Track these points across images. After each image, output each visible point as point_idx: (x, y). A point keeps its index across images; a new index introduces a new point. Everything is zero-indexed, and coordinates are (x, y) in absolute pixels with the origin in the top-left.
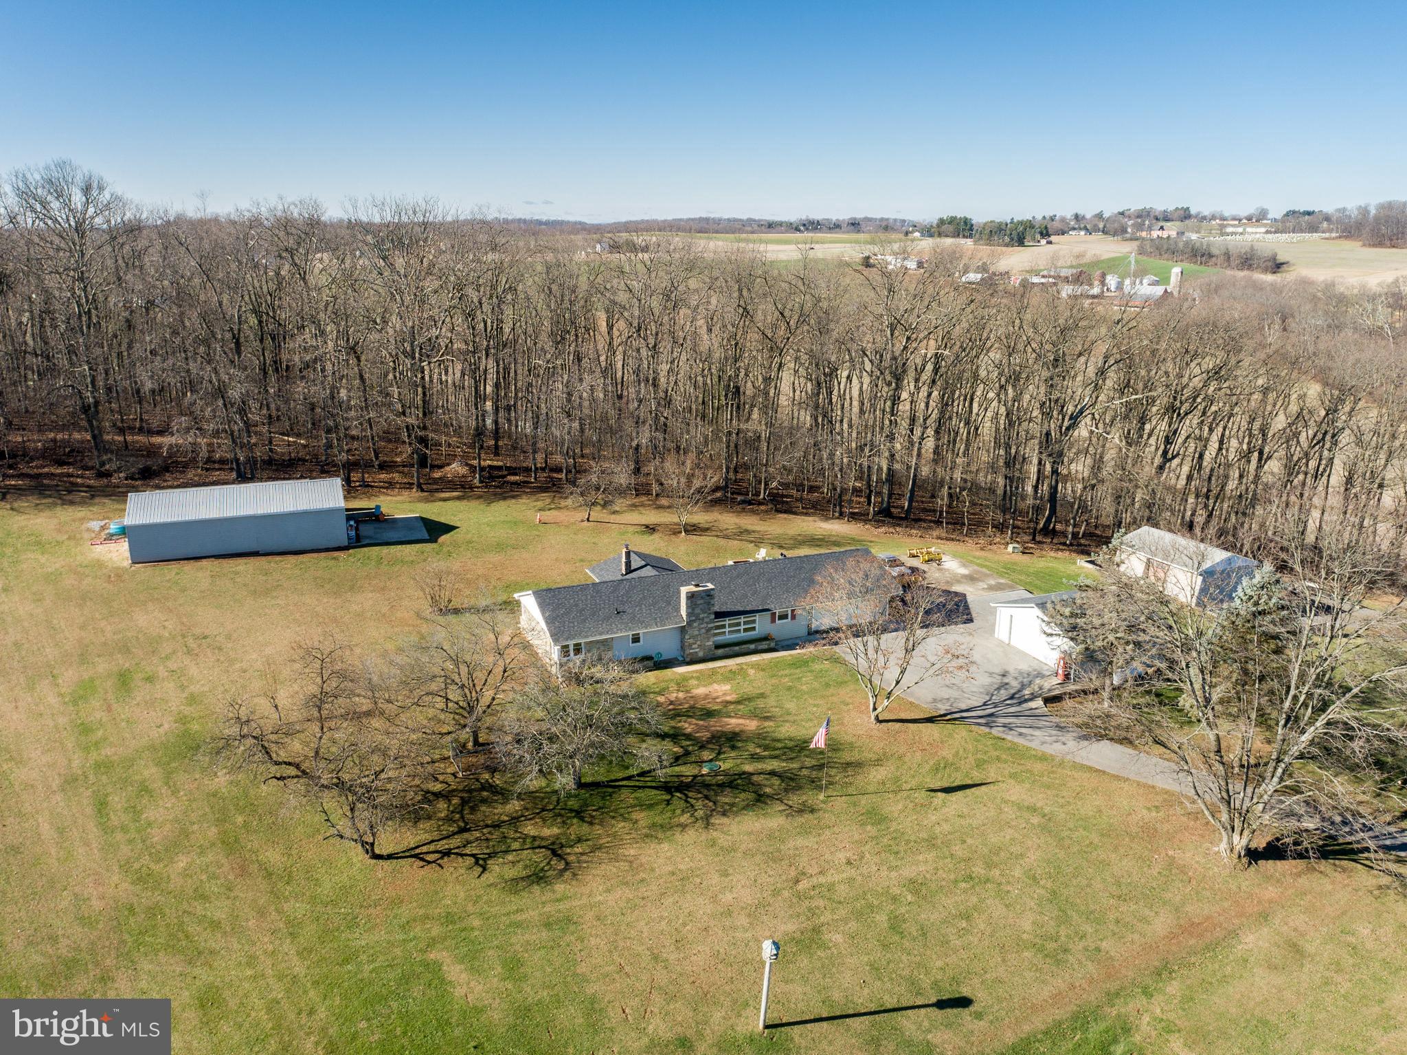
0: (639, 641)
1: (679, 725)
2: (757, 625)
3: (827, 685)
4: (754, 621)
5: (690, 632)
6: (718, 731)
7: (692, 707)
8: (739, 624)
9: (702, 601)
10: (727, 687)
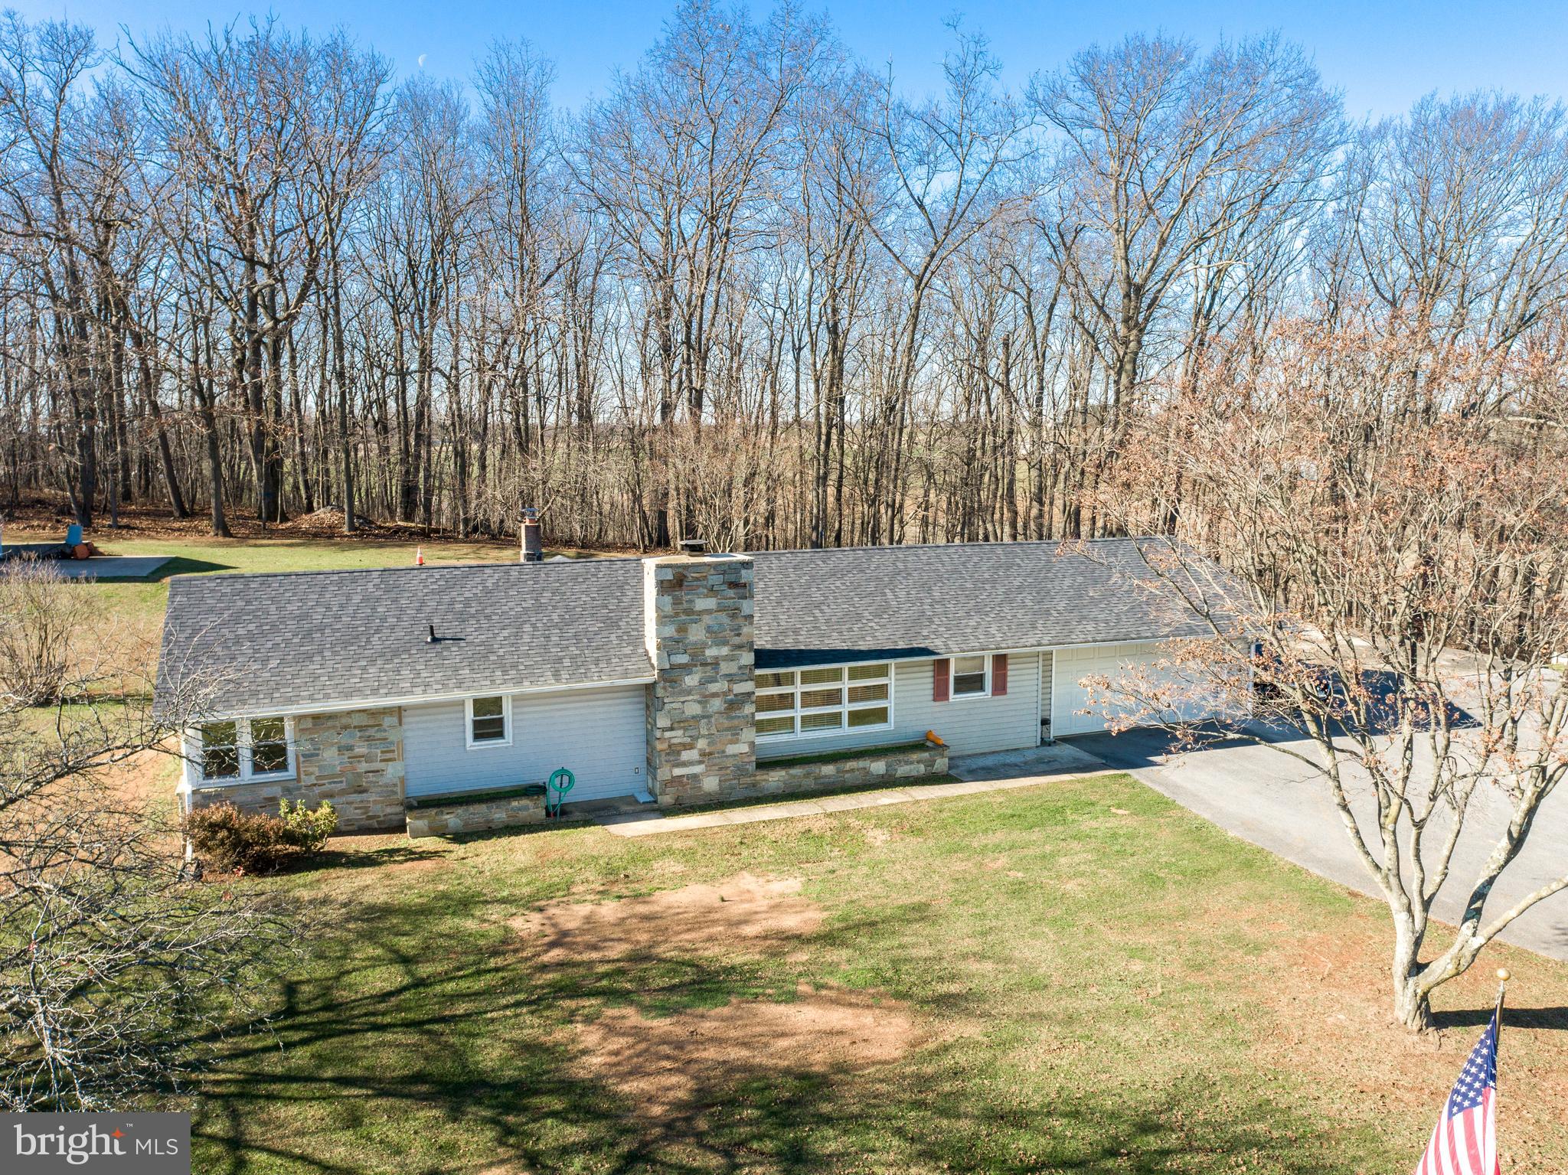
0: (500, 735)
1: (560, 1035)
2: (890, 704)
3: (1151, 881)
4: (881, 692)
5: (672, 704)
6: (730, 1069)
7: (637, 957)
8: (833, 697)
9: (710, 603)
10: (790, 885)
